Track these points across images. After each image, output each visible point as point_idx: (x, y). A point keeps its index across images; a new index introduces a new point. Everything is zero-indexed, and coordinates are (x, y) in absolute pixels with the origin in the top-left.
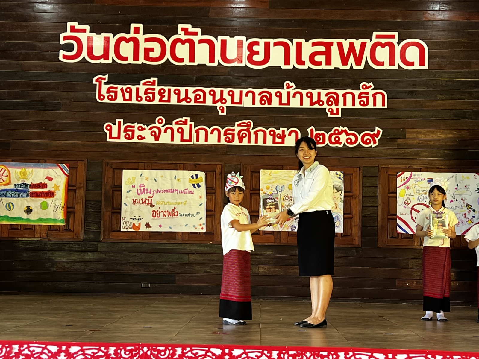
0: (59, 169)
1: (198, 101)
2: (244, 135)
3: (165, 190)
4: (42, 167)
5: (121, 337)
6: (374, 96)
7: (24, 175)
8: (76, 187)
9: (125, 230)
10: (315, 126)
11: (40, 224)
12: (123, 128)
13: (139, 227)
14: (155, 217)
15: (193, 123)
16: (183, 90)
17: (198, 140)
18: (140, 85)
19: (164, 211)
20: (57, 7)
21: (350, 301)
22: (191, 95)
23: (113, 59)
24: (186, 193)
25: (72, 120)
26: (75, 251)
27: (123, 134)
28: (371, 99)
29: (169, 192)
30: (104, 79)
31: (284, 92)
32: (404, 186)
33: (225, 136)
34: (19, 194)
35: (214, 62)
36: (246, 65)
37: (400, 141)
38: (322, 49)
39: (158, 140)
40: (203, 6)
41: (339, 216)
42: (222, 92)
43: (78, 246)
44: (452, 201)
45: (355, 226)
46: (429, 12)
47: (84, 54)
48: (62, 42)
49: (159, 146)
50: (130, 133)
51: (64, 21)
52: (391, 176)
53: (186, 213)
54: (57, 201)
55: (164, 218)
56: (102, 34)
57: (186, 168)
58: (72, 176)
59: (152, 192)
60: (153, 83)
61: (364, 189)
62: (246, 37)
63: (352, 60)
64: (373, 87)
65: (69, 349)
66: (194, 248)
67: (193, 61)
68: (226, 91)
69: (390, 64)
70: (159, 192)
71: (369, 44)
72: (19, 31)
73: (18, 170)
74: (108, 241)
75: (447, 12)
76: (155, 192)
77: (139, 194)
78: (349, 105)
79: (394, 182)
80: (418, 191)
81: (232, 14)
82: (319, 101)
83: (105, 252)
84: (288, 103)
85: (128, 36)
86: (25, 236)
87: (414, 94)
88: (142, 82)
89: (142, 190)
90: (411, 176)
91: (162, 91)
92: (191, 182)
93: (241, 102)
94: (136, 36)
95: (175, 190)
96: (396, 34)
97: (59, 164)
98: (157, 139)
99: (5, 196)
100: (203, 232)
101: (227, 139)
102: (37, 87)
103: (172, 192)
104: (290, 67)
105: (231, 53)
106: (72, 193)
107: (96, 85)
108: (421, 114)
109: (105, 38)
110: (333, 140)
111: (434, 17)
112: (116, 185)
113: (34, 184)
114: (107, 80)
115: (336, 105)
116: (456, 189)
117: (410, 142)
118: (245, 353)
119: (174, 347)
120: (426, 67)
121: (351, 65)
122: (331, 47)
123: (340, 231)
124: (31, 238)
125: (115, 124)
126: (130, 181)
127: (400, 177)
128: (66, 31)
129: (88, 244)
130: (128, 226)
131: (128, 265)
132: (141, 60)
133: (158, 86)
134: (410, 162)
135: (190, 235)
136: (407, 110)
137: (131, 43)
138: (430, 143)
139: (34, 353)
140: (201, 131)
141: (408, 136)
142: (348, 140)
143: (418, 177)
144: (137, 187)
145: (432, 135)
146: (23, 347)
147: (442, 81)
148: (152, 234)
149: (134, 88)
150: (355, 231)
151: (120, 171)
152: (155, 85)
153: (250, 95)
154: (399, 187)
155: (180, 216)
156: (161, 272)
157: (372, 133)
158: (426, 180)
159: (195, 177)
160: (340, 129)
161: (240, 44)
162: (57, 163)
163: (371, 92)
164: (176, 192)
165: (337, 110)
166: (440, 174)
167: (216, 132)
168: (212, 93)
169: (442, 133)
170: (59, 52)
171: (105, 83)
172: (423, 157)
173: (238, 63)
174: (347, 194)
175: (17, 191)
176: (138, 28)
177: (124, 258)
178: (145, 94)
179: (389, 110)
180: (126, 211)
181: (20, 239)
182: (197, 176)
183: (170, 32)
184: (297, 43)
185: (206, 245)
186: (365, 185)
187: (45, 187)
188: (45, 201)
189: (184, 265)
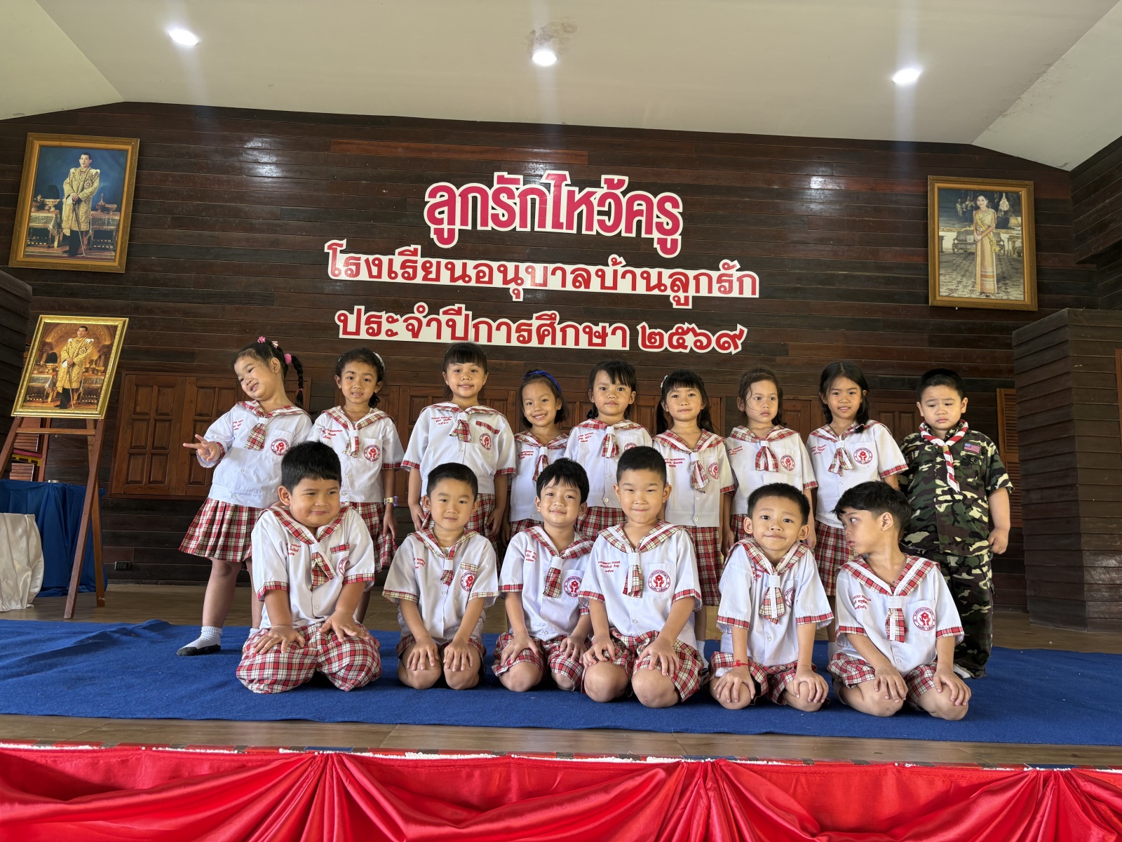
1: (481, 280)
2: (546, 333)
6: (740, 279)
10: (648, 321)
12: (364, 318)
15: (470, 313)
16: (458, 263)
18: (394, 254)
22: (471, 272)
27: (363, 328)
28: (736, 285)
30: (341, 245)
31: (609, 271)
33: (518, 334)
39: (417, 337)
40: (491, 159)
42: (517, 268)
49: (418, 346)
50: (375, 326)
60: (415, 253)
64: (738, 267)
68: (523, 266)
78: (704, 292)
82: (659, 285)
84: (615, 286)
87: (800, 292)
88: (397, 251)
91: (428, 265)
93: (545, 283)
98: (416, 335)
101: (521, 338)
107: (328, 254)
110: (675, 343)
114: (344, 247)
115: (684, 292)
125: (352, 313)
133: (422, 257)
140: (481, 326)
141: (792, 352)
142: (697, 343)
149: (385, 259)
152: (416, 255)
153: (559, 273)
157: (732, 333)
160: (686, 326)
163: (736, 274)
165: (686, 298)
167: (504, 328)
168: (502, 269)
171: (342, 252)
178: (401, 268)
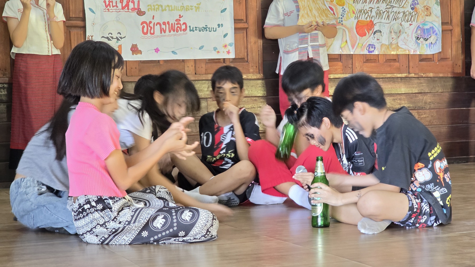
14: (146, 33)
19: (161, 23)
45: (455, 43)
55: (162, 36)
100: (229, 59)
135: (209, 65)
148: (143, 64)
150: (457, 52)
155: (190, 30)
180: (93, 24)
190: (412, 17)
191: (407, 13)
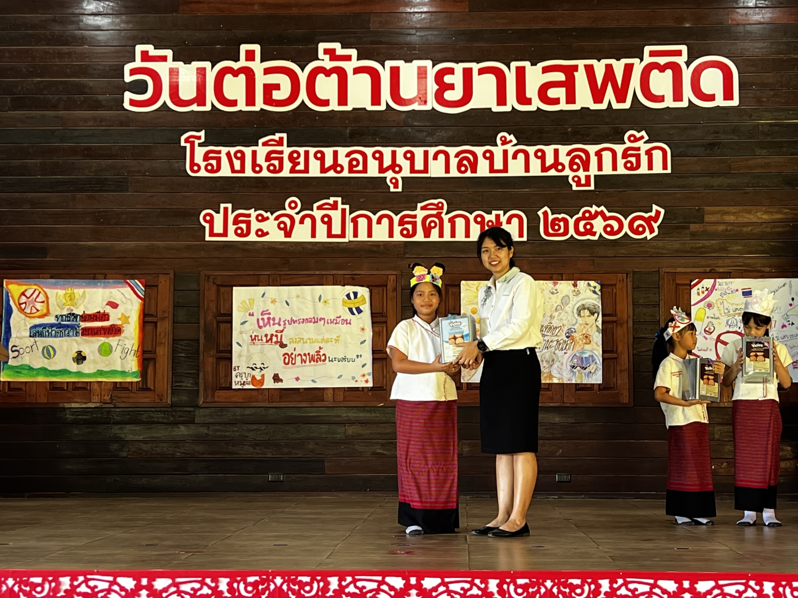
0: (129, 289)
1: (355, 169)
2: (433, 225)
3: (303, 319)
4: (101, 285)
5: (238, 561)
6: (649, 153)
7: (71, 300)
8: (156, 317)
9: (240, 387)
10: (550, 205)
11: (100, 380)
12: (231, 217)
13: (262, 382)
14: (288, 364)
15: (347, 207)
16: (328, 152)
17: (356, 235)
18: (257, 145)
19: (302, 354)
20: (118, 20)
21: (616, 497)
22: (343, 161)
23: (212, 104)
24: (339, 323)
25: (148, 207)
26: (159, 423)
27: (231, 228)
28: (644, 159)
29: (311, 322)
30: (199, 138)
31: (498, 151)
32: (703, 302)
33: (401, 227)
34: (63, 331)
35: (379, 104)
36: (433, 108)
37: (694, 227)
38: (560, 77)
39: (290, 236)
40: (359, 12)
41: (594, 355)
42: (394, 154)
43: (163, 415)
44: (784, 326)
45: (621, 371)
46: (738, 10)
47: (165, 97)
48: (128, 78)
49: (292, 246)
50: (244, 226)
51: (130, 43)
52: (682, 287)
53: (340, 357)
54: (127, 342)
55: (303, 366)
56: (193, 63)
57: (337, 282)
58: (150, 300)
59: (282, 323)
60: (280, 142)
61: (636, 310)
62: (432, 61)
63: (610, 94)
64: (646, 138)
65: (154, 583)
66: (354, 415)
67: (346, 104)
68: (400, 151)
69: (675, 100)
70: (294, 323)
71: (638, 67)
72: (57, 62)
73: (61, 292)
74: (212, 405)
75: (768, 9)
76: (287, 322)
77: (260, 327)
78: (607, 170)
79: (686, 296)
80: (726, 311)
81: (408, 23)
82: (556, 164)
83: (207, 425)
84: (505, 169)
85: (236, 66)
86: (75, 400)
87: (717, 147)
88: (261, 141)
89: (266, 321)
90: (714, 286)
91: (295, 155)
92: (346, 304)
93: (426, 170)
94: (249, 64)
95: (321, 319)
96: (684, 48)
97: (128, 281)
98: (288, 234)
99: (41, 335)
100: (368, 388)
101: (405, 232)
102: (89, 153)
103: (315, 322)
104: (507, 108)
105: (408, 89)
106: (149, 328)
107: (185, 147)
108: (729, 181)
109: (198, 69)
110: (582, 229)
111: (746, 19)
112: (222, 312)
113: (87, 315)
114: (203, 140)
115: (584, 170)
116: (791, 305)
117: (712, 228)
118: (443, 584)
119: (325, 575)
120: (735, 102)
121: (610, 103)
122: (575, 73)
123: (596, 380)
124: (86, 403)
125: (218, 212)
126: (246, 306)
127: (696, 288)
128: (134, 61)
129: (179, 411)
130: (244, 379)
131: (246, 445)
132: (260, 105)
133: (288, 146)
134: (713, 262)
135: (348, 393)
136: (707, 176)
137: (242, 77)
138: (745, 229)
139: (96, 590)
140: (360, 220)
141: (708, 218)
142: (607, 229)
143: (726, 287)
144: (258, 315)
145: (747, 215)
146: (77, 580)
147: (762, 125)
148: (284, 392)
149: (248, 151)
150: (623, 381)
151: (228, 289)
152: (282, 145)
153: (441, 157)
154: (694, 305)
155: (329, 361)
156: (300, 456)
157: (647, 215)
158: (740, 292)
159: (352, 296)
160: (593, 209)
161: (422, 73)
162: (125, 279)
163: (644, 147)
164: (323, 321)
165: (588, 178)
166: (763, 281)
167: (385, 221)
168: (377, 155)
169: (766, 212)
170: (123, 95)
171: (200, 145)
172: (734, 252)
173: (419, 104)
174: (607, 319)
175: (59, 326)
176: (253, 52)
177: (238, 433)
178: (266, 161)
179: (674, 176)
180: (240, 356)
181: (67, 405)
182: (355, 294)
183: (306, 56)
184: (518, 68)
185: (375, 409)
186: (638, 302)
187: (106, 319)
188: (107, 341)
189: (338, 443)
190: (567, 345)
191: (562, 341)
